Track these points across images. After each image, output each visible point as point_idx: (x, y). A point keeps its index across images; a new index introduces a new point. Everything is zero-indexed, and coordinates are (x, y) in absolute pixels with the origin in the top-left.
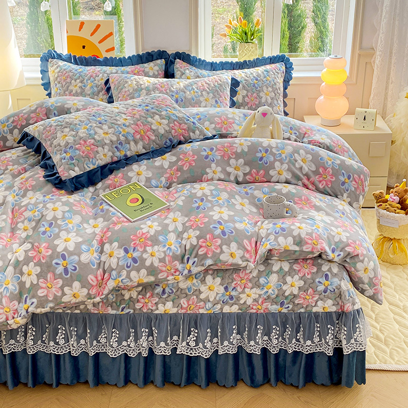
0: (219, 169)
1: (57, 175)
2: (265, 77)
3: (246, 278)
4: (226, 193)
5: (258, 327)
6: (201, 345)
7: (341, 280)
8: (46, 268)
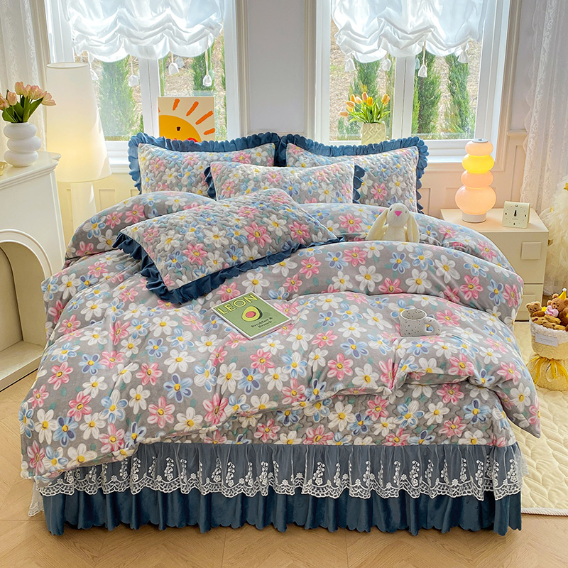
0: (347, 277)
1: (162, 285)
2: (395, 164)
3: (381, 405)
4: (356, 307)
5: (395, 463)
6: (329, 483)
7: (492, 408)
8: (157, 392)
